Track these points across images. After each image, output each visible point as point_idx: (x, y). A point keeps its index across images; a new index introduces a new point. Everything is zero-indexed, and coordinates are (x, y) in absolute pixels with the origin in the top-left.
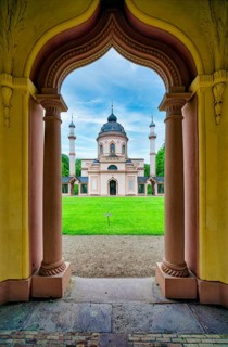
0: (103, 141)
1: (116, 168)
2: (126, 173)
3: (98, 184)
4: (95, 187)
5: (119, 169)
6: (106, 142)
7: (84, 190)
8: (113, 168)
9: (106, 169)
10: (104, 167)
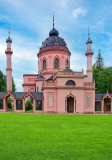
0: (47, 56)
1: (74, 83)
2: (85, 89)
3: (55, 100)
4: (51, 104)
5: (77, 85)
6: (50, 57)
7: (40, 107)
8: (71, 83)
9: (64, 85)
10: (61, 82)
